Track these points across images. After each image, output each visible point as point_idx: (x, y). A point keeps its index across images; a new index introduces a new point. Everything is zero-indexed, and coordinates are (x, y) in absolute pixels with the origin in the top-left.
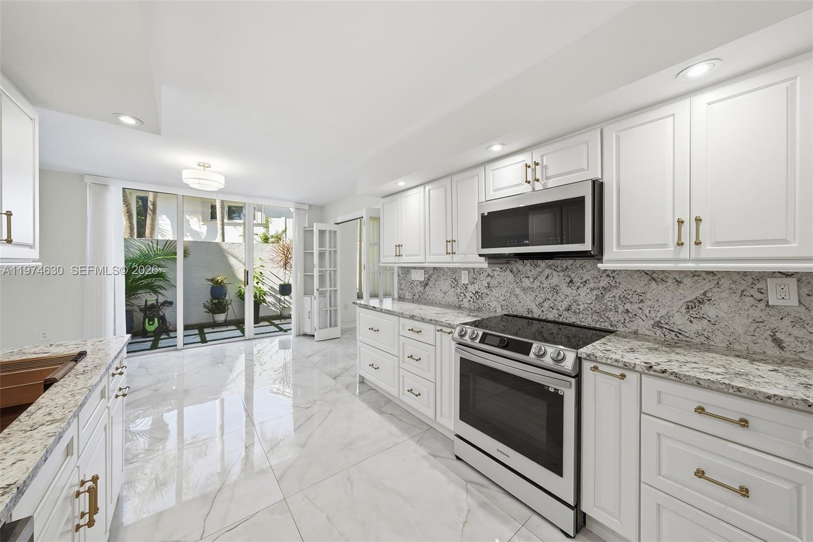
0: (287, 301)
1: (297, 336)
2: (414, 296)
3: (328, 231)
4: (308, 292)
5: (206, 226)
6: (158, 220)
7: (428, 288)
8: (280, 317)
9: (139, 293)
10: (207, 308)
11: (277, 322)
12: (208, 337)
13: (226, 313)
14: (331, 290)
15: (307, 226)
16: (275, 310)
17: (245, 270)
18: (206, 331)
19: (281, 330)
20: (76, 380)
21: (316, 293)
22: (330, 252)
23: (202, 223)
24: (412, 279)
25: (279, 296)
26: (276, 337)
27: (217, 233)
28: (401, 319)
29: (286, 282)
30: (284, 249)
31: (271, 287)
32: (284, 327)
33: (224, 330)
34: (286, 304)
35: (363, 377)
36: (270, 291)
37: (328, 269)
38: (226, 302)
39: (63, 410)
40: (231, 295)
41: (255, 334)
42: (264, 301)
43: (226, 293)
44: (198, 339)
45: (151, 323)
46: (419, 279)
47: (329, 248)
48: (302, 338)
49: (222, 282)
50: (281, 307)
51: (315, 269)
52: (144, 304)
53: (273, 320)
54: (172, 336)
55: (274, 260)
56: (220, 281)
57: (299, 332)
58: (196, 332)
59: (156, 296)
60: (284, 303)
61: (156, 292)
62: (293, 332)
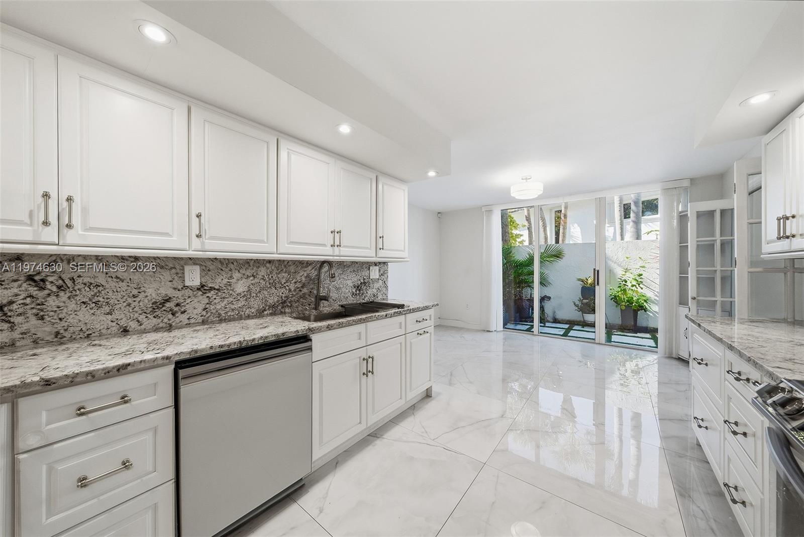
1: (666, 357)
3: (718, 211)
6: (570, 229)
10: (577, 306)
12: (572, 333)
14: (723, 301)
17: (594, 269)
18: (576, 328)
21: (690, 303)
22: (724, 242)
28: (727, 352)
37: (719, 268)
47: (721, 236)
48: (675, 362)
51: (690, 269)
54: (546, 325)
57: (671, 353)
58: (567, 326)
62: (660, 350)
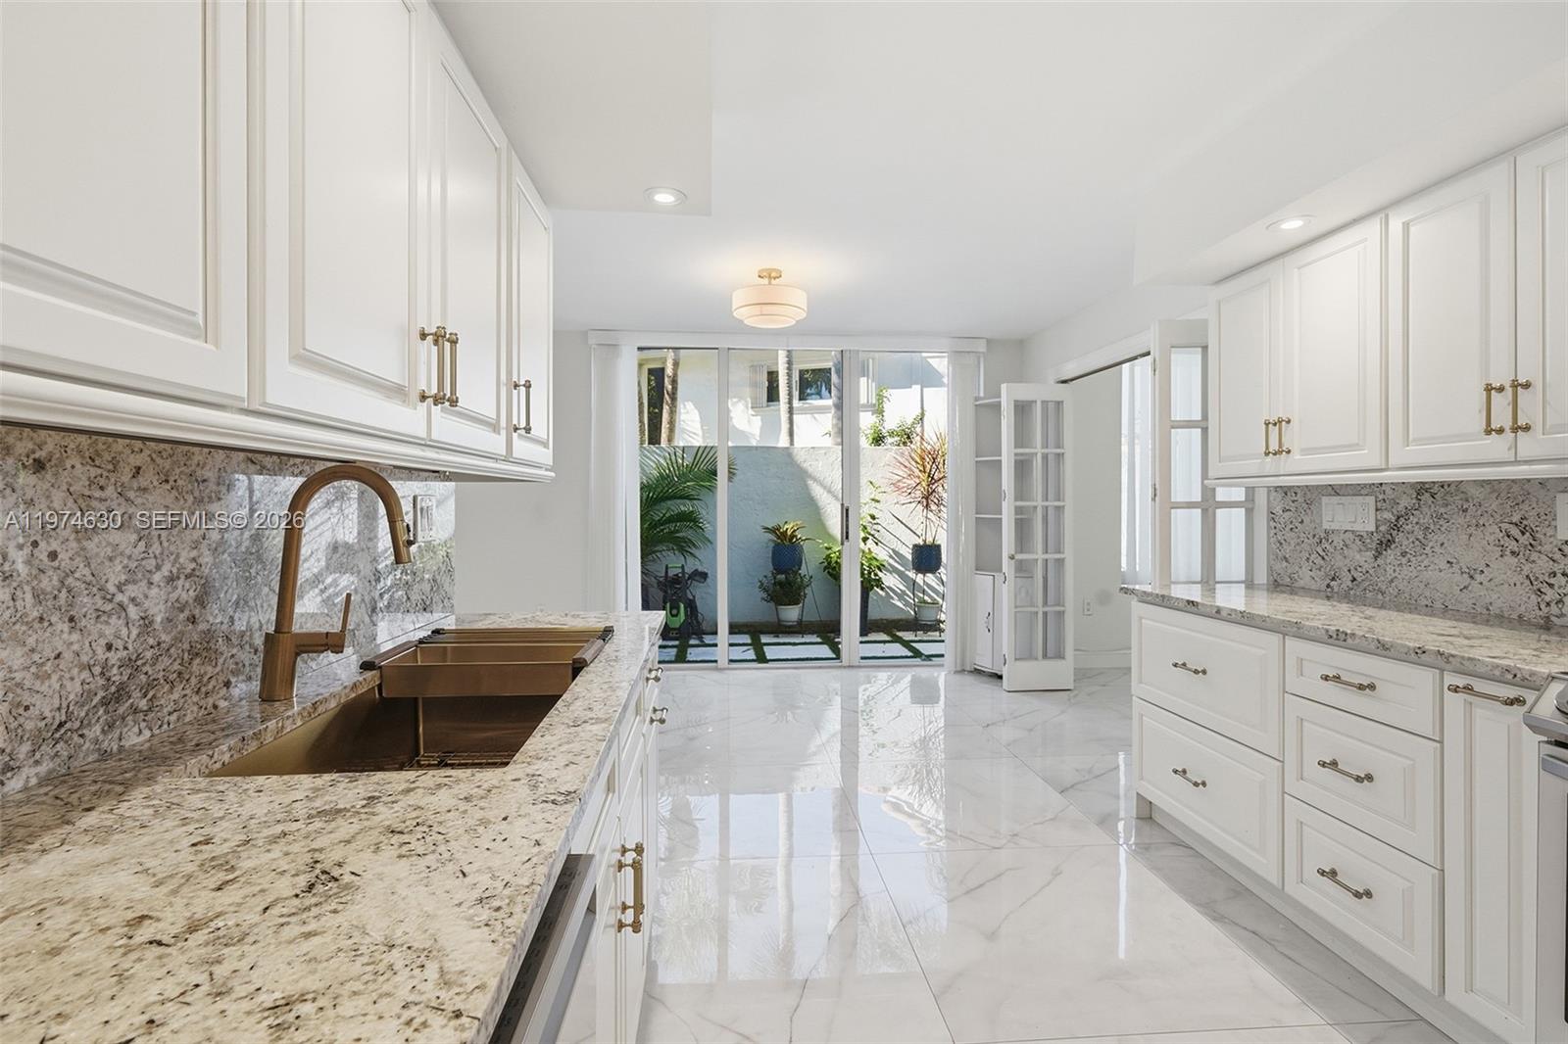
0: (929, 586)
1: (956, 672)
2: (1333, 579)
3: (1039, 404)
4: (986, 562)
5: (759, 418)
6: (680, 413)
7: (1390, 555)
8: (914, 625)
9: (658, 551)
10: (765, 590)
11: (907, 636)
12: (770, 652)
13: (801, 605)
14: (1047, 560)
15: (982, 395)
16: (902, 607)
17: (842, 508)
18: (764, 639)
19: (917, 654)
20: (610, 669)
21: (1007, 566)
22: (1045, 457)
23: (751, 412)
24: (1326, 526)
25: (911, 574)
26: (909, 669)
27: (780, 430)
28: (1290, 642)
29: (929, 540)
30: (923, 459)
31: (893, 550)
32: (926, 649)
33: (797, 641)
34: (929, 596)
35: (1151, 803)
36: (891, 561)
37: (1039, 503)
38: (802, 581)
39: (605, 708)
40: (811, 563)
41: (862, 658)
42: (879, 583)
43: (801, 562)
44: (751, 654)
45: (674, 612)
46: (1358, 527)
47: (1043, 448)
48: (970, 679)
49: (793, 536)
50: (916, 600)
51: (1004, 505)
52: (663, 574)
53: (899, 631)
54: (707, 642)
55: (901, 485)
56: (789, 533)
57: (963, 663)
58: (747, 639)
59: (683, 558)
60: (924, 592)
61: (683, 551)
62: (948, 660)
